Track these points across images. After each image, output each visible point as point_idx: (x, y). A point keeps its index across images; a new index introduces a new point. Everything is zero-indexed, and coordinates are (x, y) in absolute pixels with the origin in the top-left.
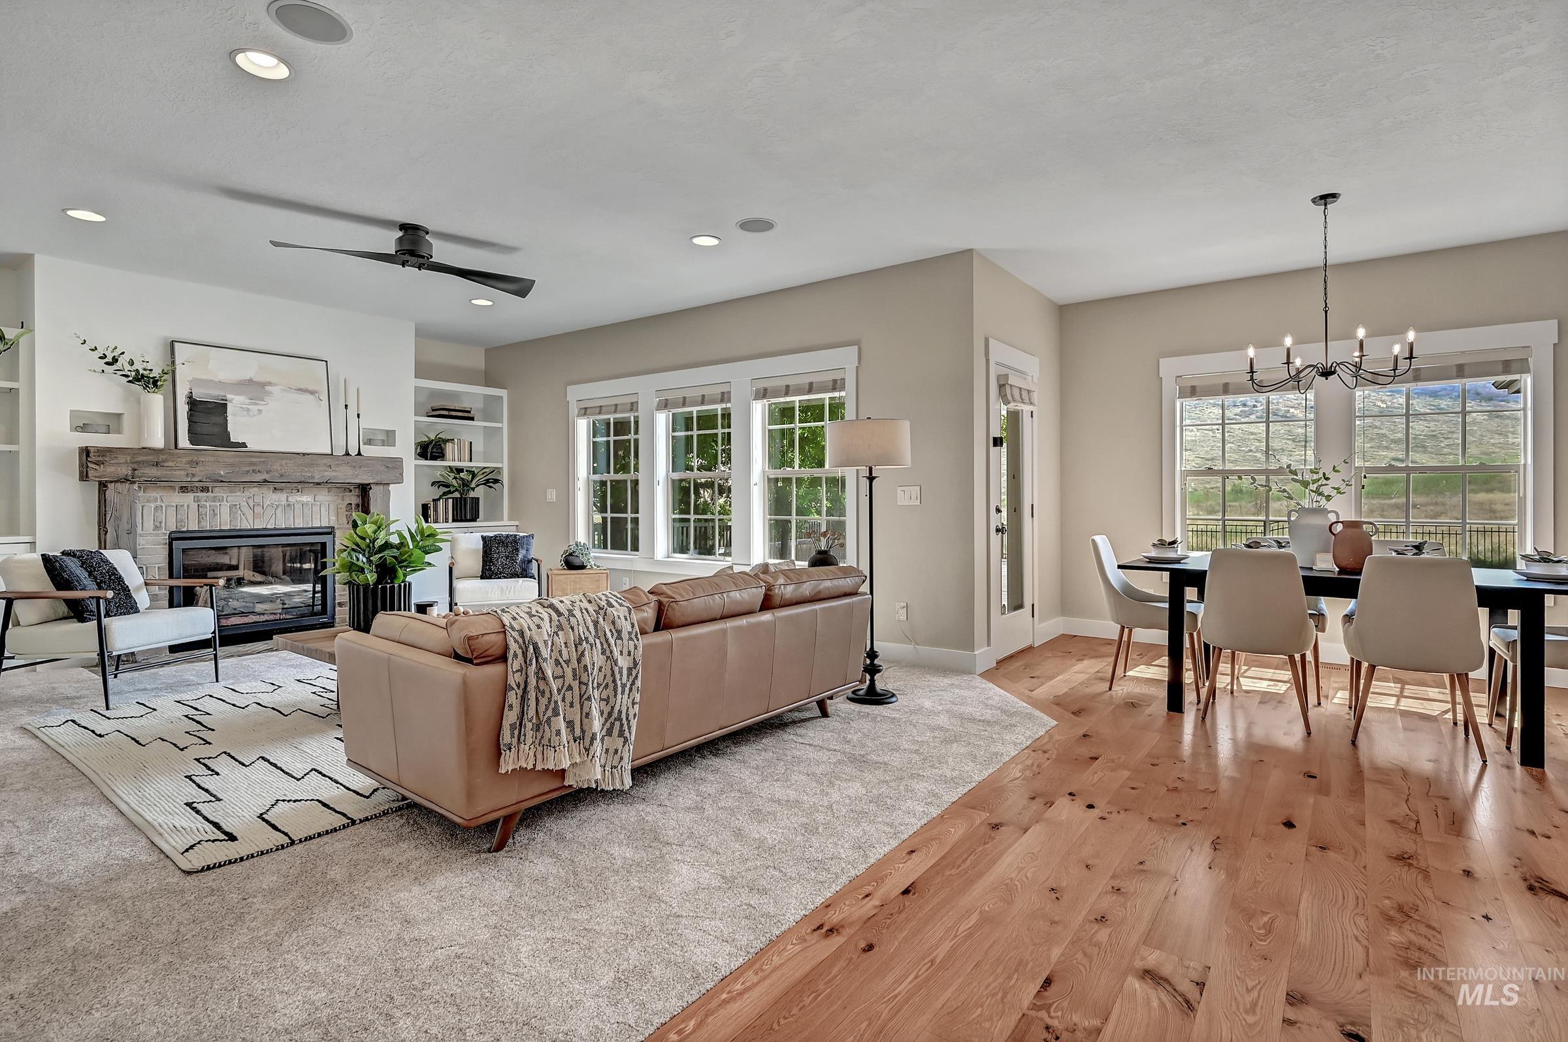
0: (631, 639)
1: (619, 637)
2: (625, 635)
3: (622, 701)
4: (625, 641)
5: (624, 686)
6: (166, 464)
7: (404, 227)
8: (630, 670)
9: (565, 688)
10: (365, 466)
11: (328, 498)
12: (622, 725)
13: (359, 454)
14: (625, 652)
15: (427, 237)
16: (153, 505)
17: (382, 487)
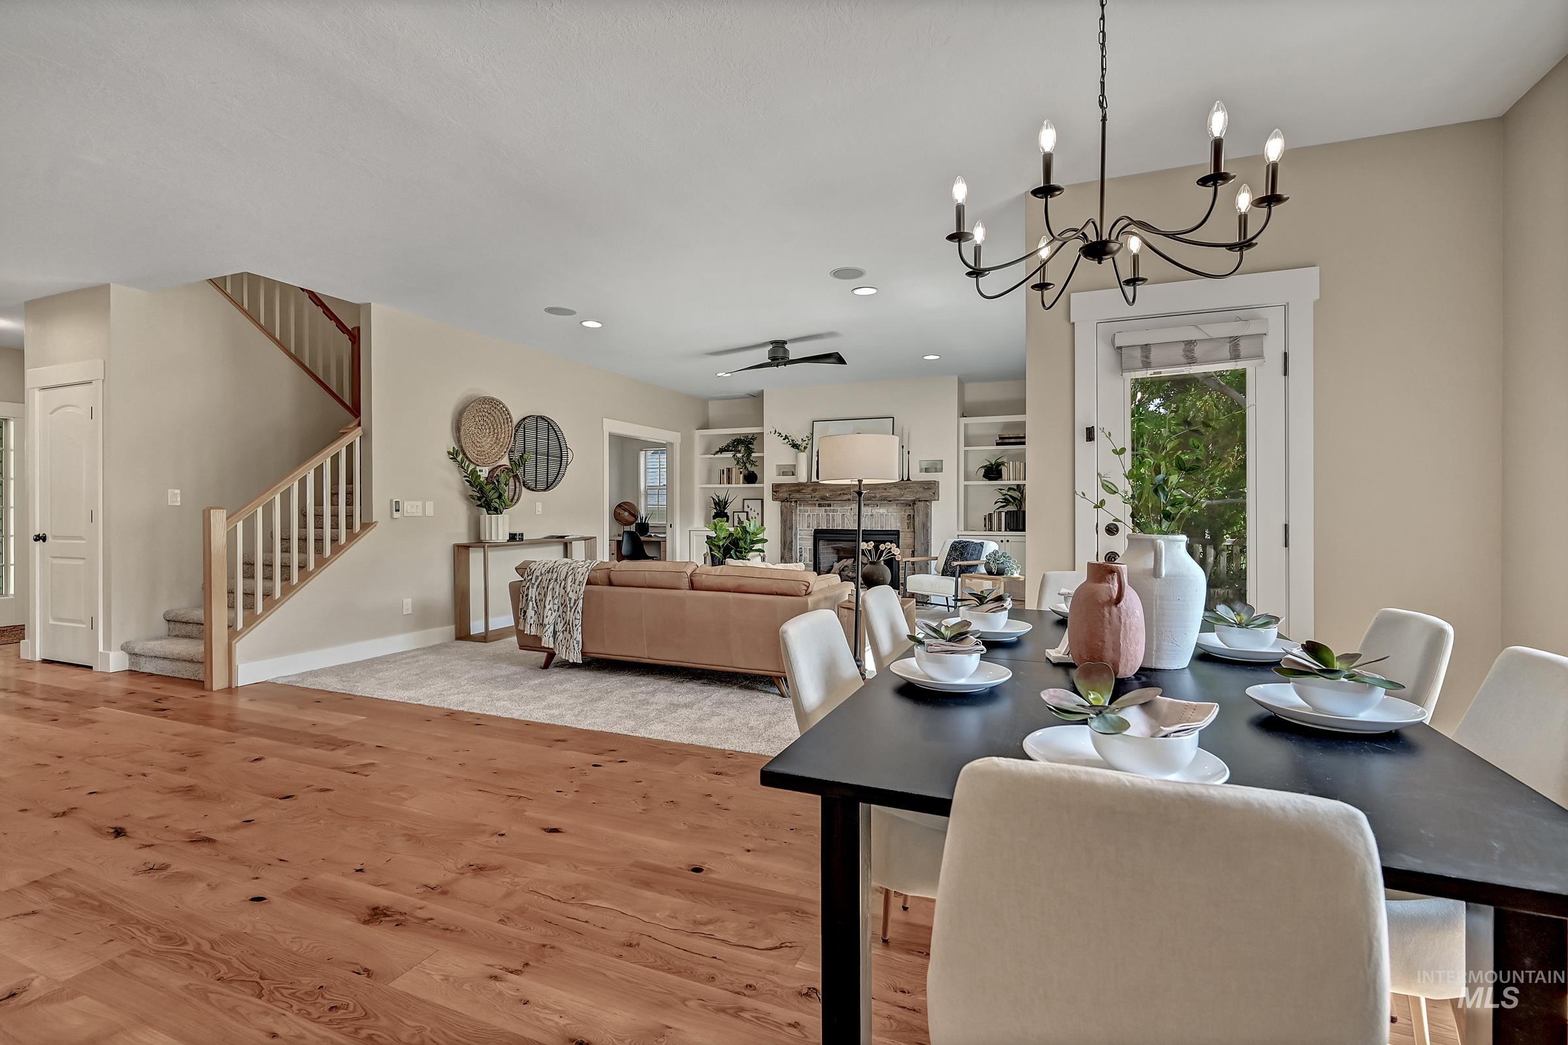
0: (579, 585)
3: (570, 616)
4: (576, 585)
5: (571, 608)
6: (803, 491)
7: (772, 343)
8: (575, 600)
10: (908, 488)
11: (896, 511)
12: (570, 628)
13: (908, 479)
14: (575, 591)
15: (786, 346)
16: (807, 514)
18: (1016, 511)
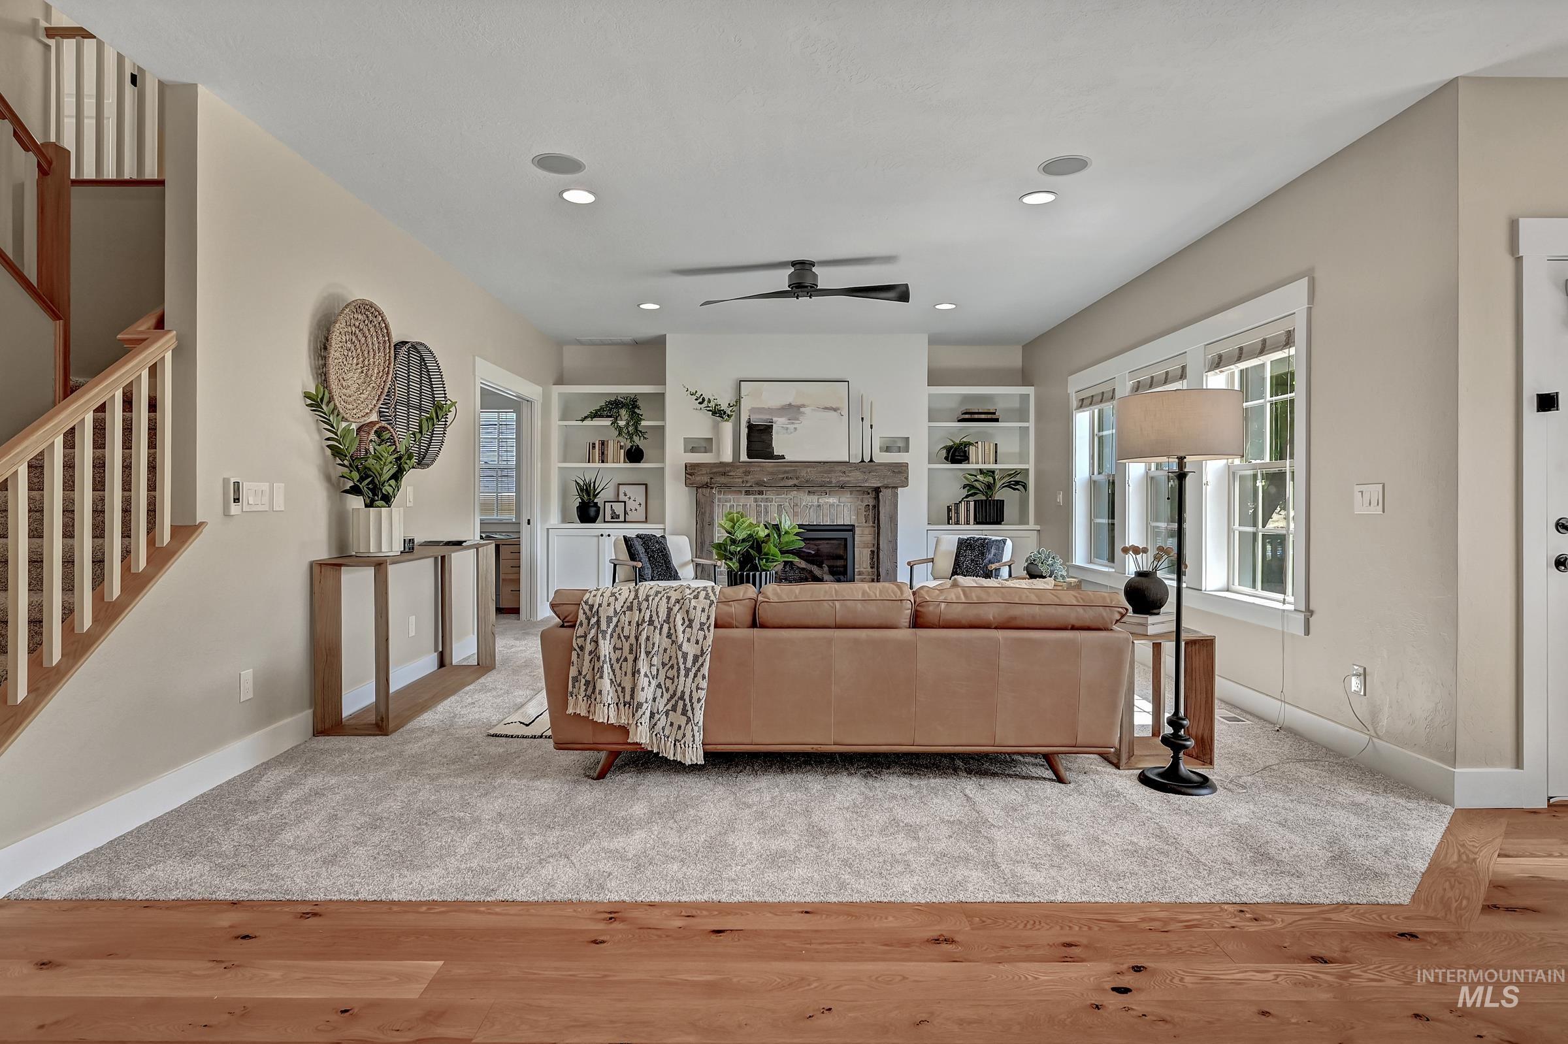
0: (702, 629)
1: (690, 626)
2: (696, 625)
3: (685, 684)
4: (695, 630)
5: (688, 671)
6: (730, 474)
7: (794, 264)
8: (696, 658)
9: (622, 659)
10: (873, 471)
11: (849, 500)
12: (685, 705)
13: (871, 461)
14: (693, 640)
15: (814, 269)
16: (728, 504)
17: (890, 490)
18: (986, 501)
